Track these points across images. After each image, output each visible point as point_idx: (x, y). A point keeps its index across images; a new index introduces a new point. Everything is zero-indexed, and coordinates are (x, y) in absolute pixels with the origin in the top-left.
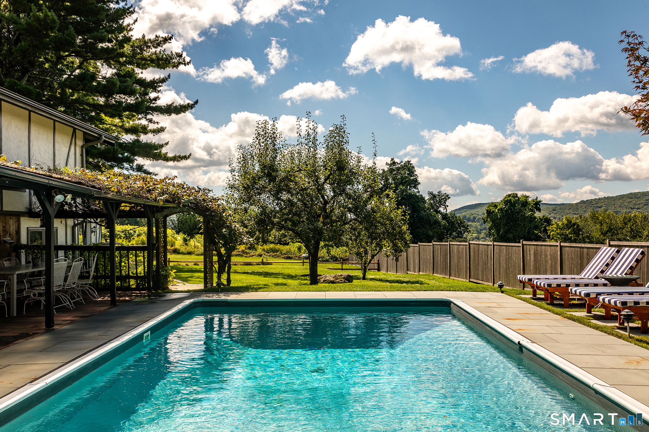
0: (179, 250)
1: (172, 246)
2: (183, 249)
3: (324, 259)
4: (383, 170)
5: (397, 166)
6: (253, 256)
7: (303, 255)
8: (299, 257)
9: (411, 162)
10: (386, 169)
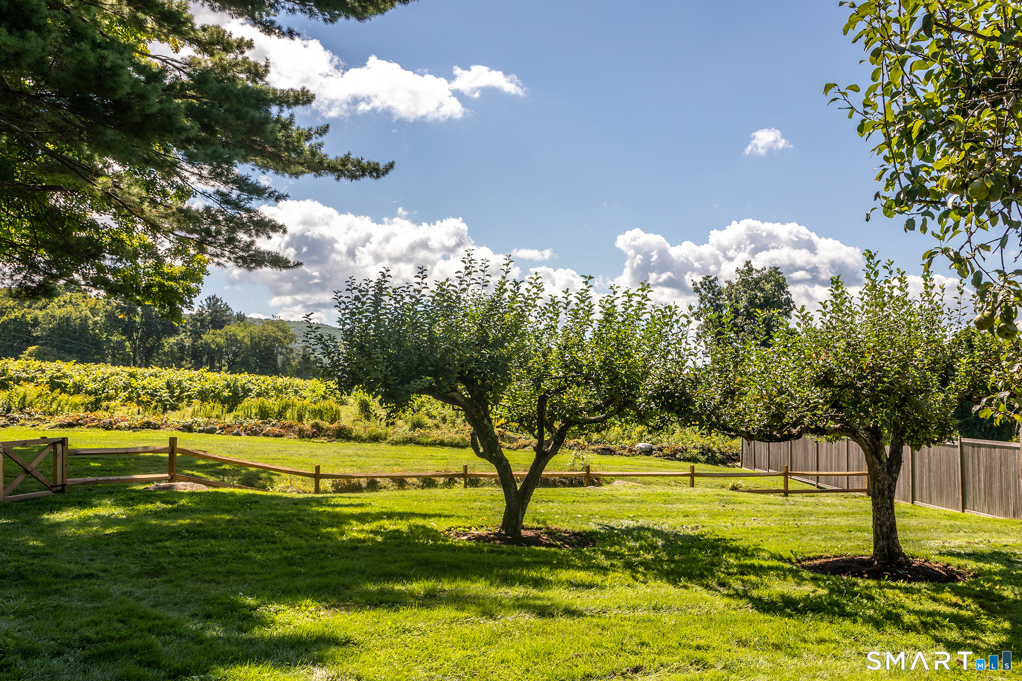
0: (350, 431)
1: (333, 421)
2: (359, 429)
3: (688, 456)
4: (729, 282)
5: (755, 276)
6: (525, 446)
7: (640, 445)
8: (631, 451)
9: (779, 270)
10: (734, 282)
